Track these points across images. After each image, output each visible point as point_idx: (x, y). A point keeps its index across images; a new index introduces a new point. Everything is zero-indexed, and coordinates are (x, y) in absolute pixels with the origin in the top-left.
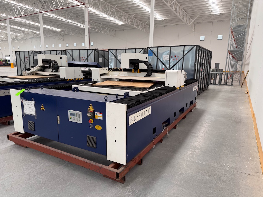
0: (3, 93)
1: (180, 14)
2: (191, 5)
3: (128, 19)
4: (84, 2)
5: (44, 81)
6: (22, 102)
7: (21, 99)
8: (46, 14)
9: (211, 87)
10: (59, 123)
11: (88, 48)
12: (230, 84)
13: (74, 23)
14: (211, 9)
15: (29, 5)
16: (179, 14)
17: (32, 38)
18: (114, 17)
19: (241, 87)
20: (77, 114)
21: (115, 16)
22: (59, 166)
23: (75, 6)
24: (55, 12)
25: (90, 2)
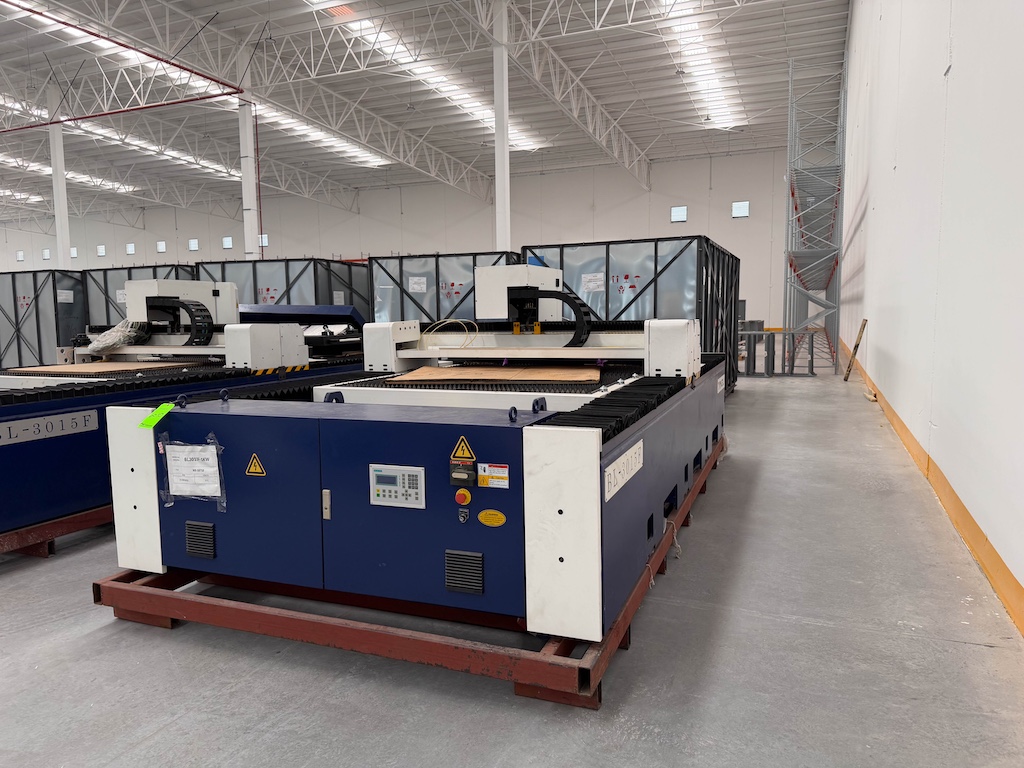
0: (32, 429)
1: (597, 128)
2: (634, 98)
3: (407, 147)
4: (237, 85)
5: (175, 379)
6: (161, 451)
7: (157, 441)
8: (79, 128)
9: (742, 383)
10: (327, 515)
11: (256, 257)
12: (806, 371)
13: (193, 160)
14: (705, 113)
15: (8, 91)
16: (595, 129)
17: (10, 221)
18: (354, 139)
19: (846, 380)
20: (407, 478)
21: (358, 137)
22: (336, 677)
23: (201, 99)
24: (117, 121)
25: (258, 82)
